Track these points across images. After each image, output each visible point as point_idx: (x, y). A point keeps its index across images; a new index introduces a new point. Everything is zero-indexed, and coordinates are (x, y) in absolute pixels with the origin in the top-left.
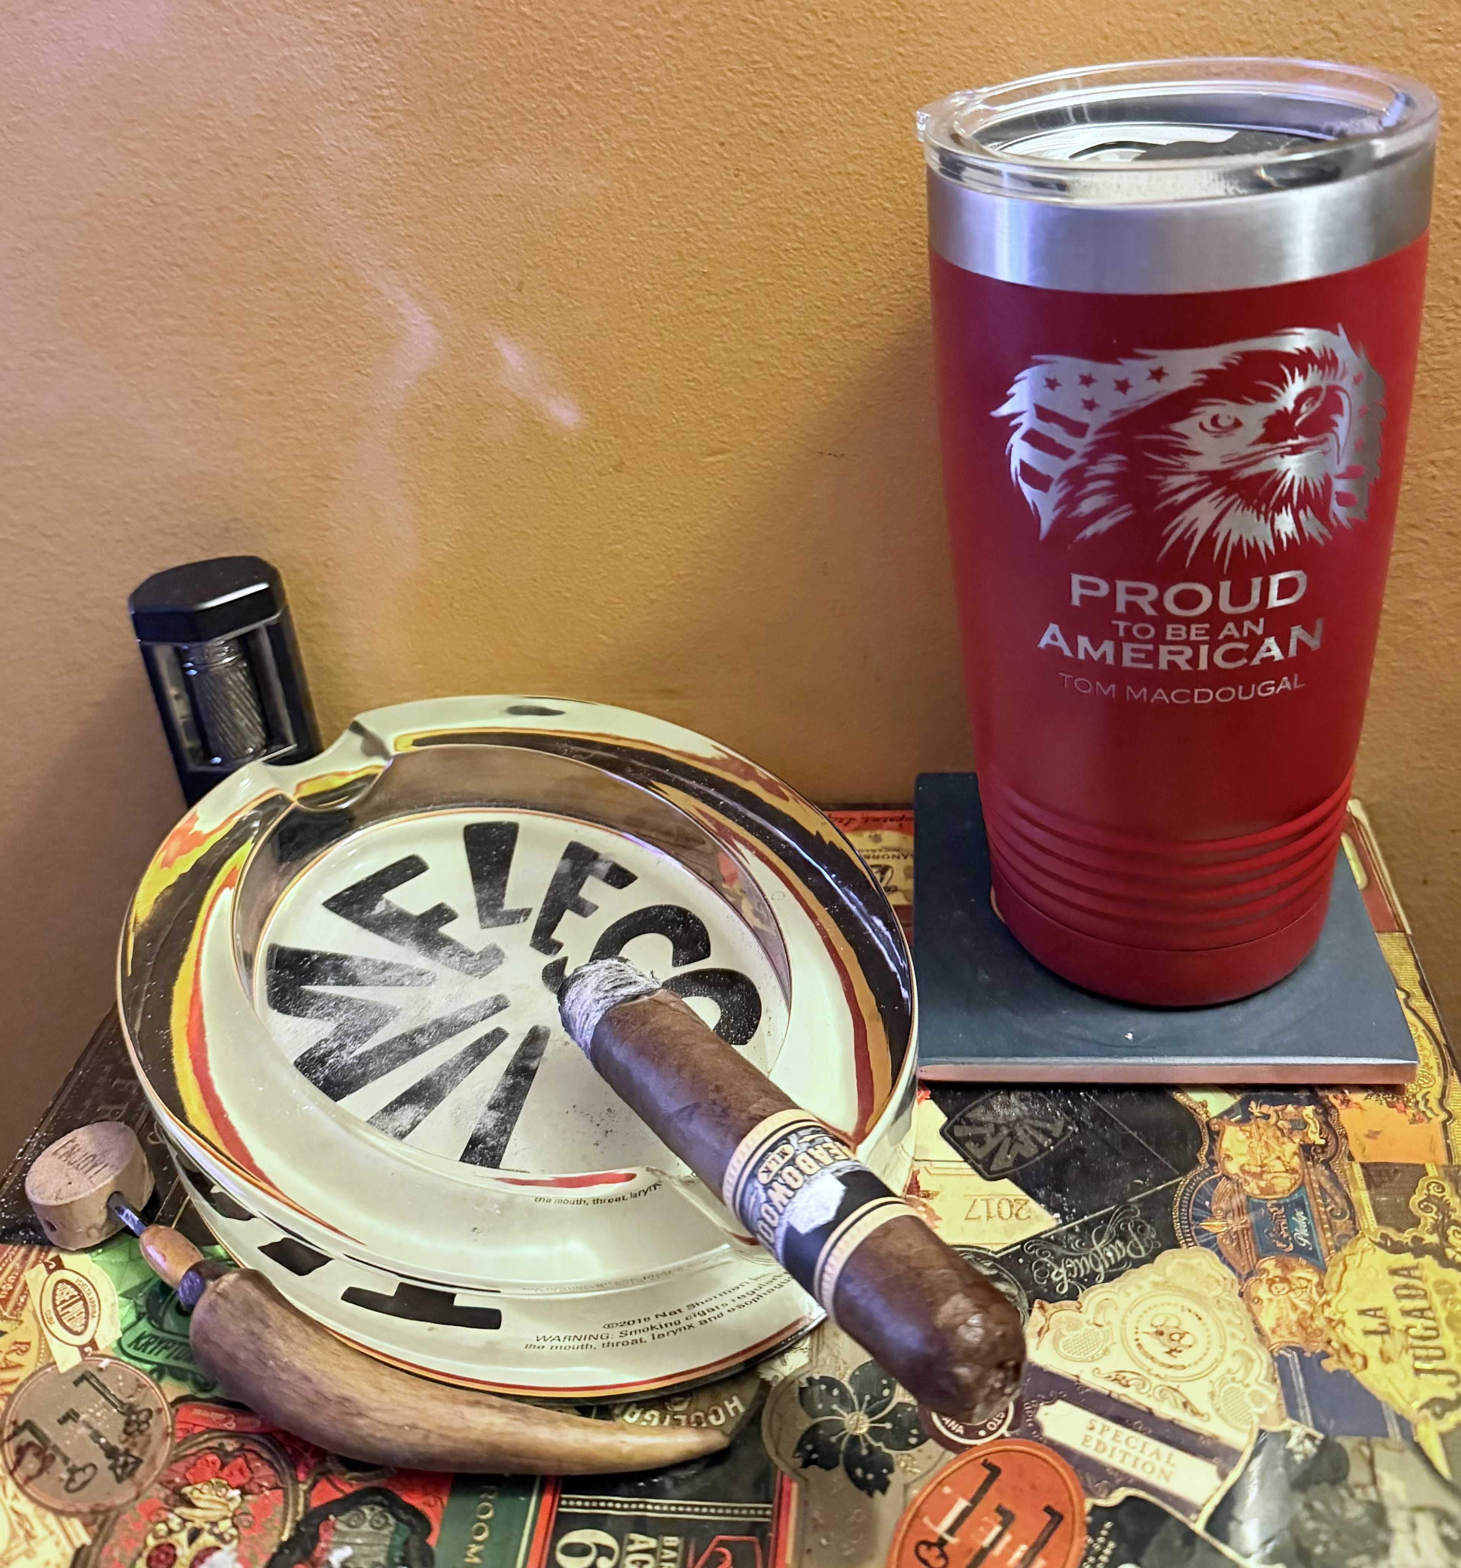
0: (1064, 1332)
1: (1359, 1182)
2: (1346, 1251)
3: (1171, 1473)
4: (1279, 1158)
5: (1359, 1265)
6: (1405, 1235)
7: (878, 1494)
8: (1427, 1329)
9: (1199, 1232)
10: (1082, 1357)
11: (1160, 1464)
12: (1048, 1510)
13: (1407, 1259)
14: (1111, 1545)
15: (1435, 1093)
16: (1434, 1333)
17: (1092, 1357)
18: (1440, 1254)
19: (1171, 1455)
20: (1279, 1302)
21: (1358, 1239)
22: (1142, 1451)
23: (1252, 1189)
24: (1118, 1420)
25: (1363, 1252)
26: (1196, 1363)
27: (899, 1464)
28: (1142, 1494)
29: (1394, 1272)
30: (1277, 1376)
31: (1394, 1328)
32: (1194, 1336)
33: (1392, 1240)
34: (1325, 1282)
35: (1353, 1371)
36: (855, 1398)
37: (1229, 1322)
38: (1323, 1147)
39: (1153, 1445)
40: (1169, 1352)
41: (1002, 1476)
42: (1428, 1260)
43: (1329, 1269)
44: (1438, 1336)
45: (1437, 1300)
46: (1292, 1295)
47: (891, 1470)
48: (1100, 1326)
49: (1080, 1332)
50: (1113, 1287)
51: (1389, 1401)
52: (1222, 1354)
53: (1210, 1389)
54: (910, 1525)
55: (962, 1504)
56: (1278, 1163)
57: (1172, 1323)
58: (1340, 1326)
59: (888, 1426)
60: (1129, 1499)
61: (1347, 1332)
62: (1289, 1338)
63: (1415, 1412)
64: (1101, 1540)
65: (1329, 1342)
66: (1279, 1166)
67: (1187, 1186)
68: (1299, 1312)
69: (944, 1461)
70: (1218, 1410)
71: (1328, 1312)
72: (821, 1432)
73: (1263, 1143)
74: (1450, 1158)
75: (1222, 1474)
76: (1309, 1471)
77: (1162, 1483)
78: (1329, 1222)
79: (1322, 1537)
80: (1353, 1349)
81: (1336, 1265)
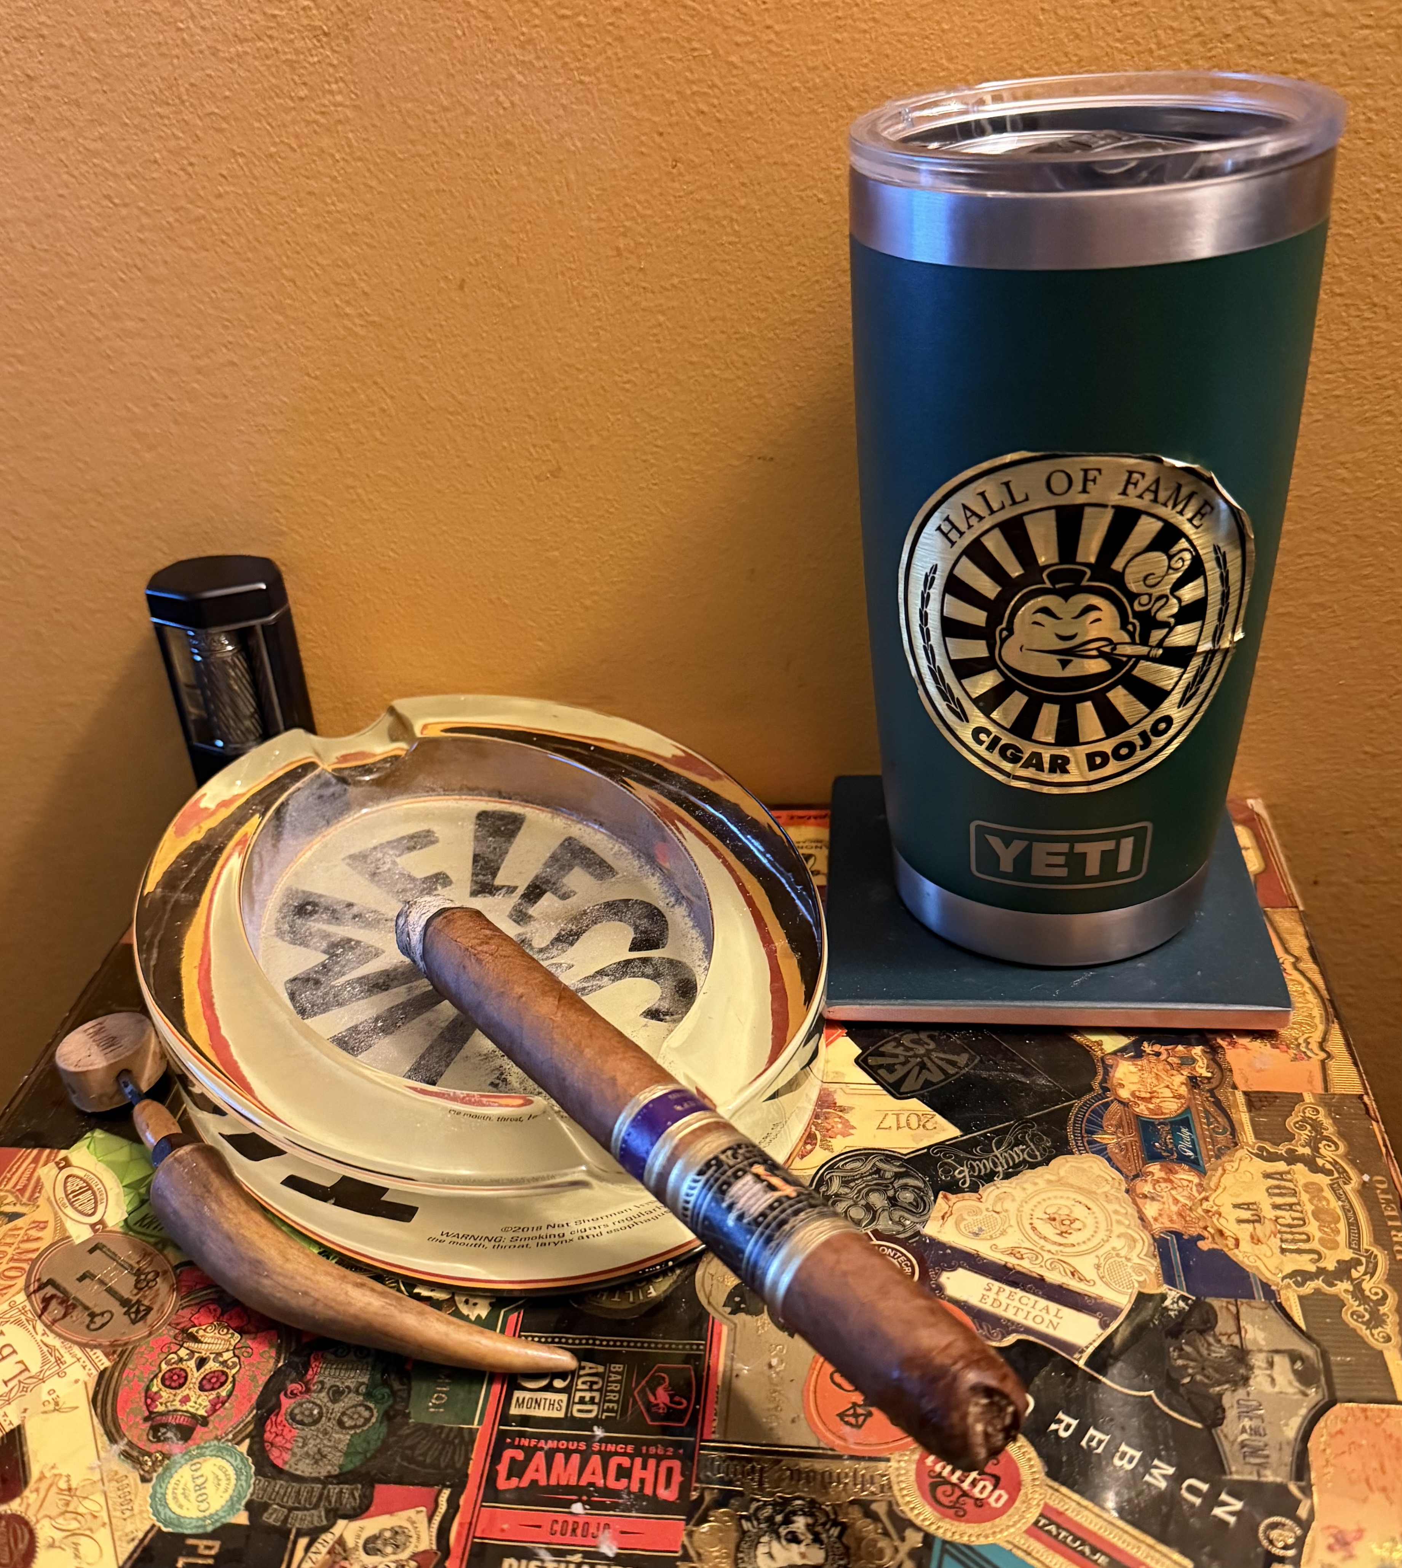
0: (965, 1216)
1: (1241, 1106)
2: (1224, 1159)
3: (1058, 1323)
4: (1168, 1087)
5: (1237, 1170)
6: (1281, 1147)
9: (1092, 1143)
10: (982, 1237)
11: (1048, 1319)
13: (1281, 1166)
15: (1317, 1036)
16: (1301, 1223)
17: (992, 1237)
18: (1311, 1163)
19: (1060, 1311)
20: (1162, 1197)
21: (1238, 1150)
22: (1034, 1307)
23: (1143, 1111)
24: (1014, 1284)
25: (1241, 1160)
26: (1085, 1242)
28: (1031, 1338)
29: (1268, 1176)
30: (1157, 1254)
31: (1265, 1217)
32: (1084, 1222)
33: (1267, 1151)
34: (1204, 1183)
35: (1226, 1249)
37: (1116, 1212)
38: (1209, 1079)
39: (1043, 1303)
40: (1061, 1234)
42: (1300, 1167)
43: (1209, 1174)
46: (1174, 1192)
48: (998, 1212)
49: (980, 1217)
50: (1011, 1183)
51: (1256, 1273)
52: (1109, 1236)
53: (1097, 1262)
56: (1168, 1090)
57: (1065, 1211)
58: (1217, 1216)
60: (1019, 1341)
61: (1223, 1220)
62: (1169, 1225)
63: (1279, 1280)
65: (1205, 1228)
66: (1168, 1093)
67: (1082, 1107)
68: (1180, 1204)
70: (1101, 1278)
71: (1206, 1205)
73: (1153, 1074)
74: (1326, 1089)
75: (1104, 1325)
76: (1182, 1323)
77: (1050, 1331)
78: (1211, 1137)
79: (1190, 1371)
80: (1227, 1233)
81: (1216, 1170)
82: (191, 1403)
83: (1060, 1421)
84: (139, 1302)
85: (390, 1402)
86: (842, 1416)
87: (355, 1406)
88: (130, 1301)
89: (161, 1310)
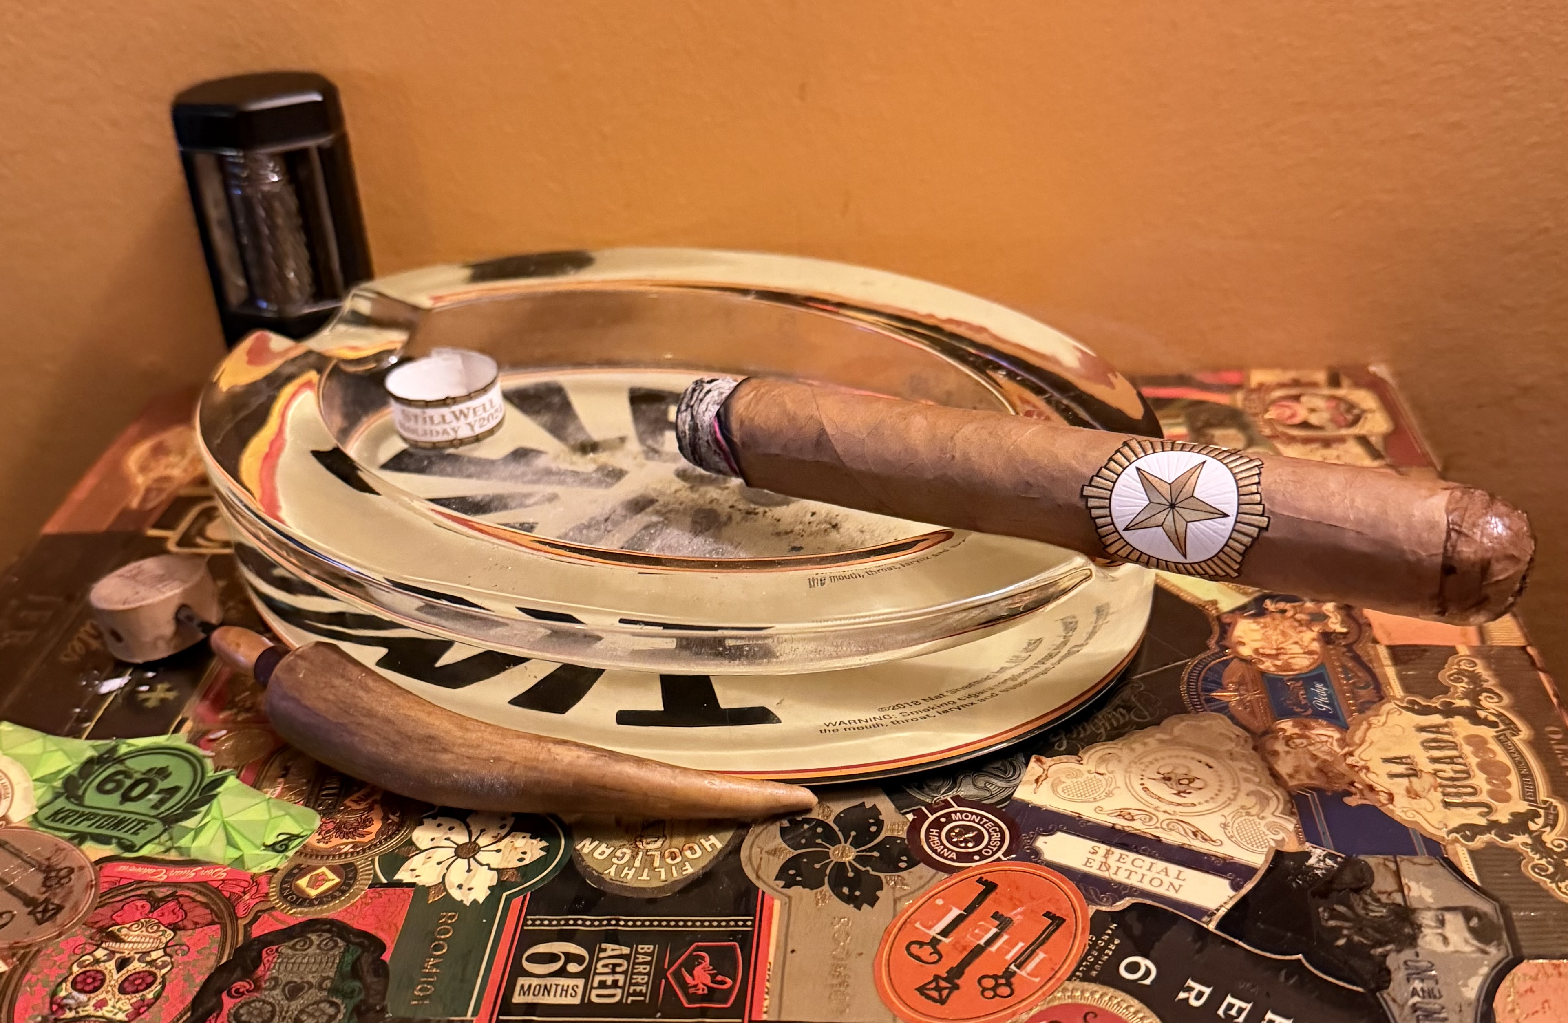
0: (1063, 779)
1: (1383, 660)
2: (1367, 713)
3: (1180, 886)
4: (1296, 643)
5: (1384, 724)
6: (1434, 700)
7: (865, 907)
8: (1456, 772)
9: (1210, 700)
10: (1084, 798)
11: (1166, 881)
12: (1047, 915)
13: (1437, 719)
14: (1117, 942)
16: (1465, 775)
17: (1095, 799)
18: (1472, 716)
19: (1180, 872)
20: (1296, 754)
21: (1383, 704)
22: (1149, 870)
23: (1268, 667)
24: (1123, 846)
25: (1388, 713)
26: (1207, 801)
27: (888, 883)
28: (1149, 902)
29: (1422, 729)
30: (1295, 810)
31: (1421, 771)
32: (1203, 780)
33: (1419, 704)
35: (1377, 805)
36: (840, 834)
37: (1242, 770)
38: (1343, 634)
39: (1160, 865)
40: (1178, 793)
41: (997, 890)
42: (1458, 719)
43: (1351, 729)
44: (1470, 776)
45: (1467, 750)
46: (1311, 748)
47: (881, 888)
48: (1102, 774)
49: (1080, 780)
50: (1116, 744)
51: (1417, 828)
52: (1236, 795)
53: (1223, 820)
54: (900, 930)
55: (955, 912)
56: (1296, 646)
57: (1181, 771)
58: (1364, 771)
59: (876, 854)
60: (1133, 905)
61: (1370, 775)
62: (1307, 781)
63: (1445, 836)
64: (1106, 937)
65: (1352, 784)
66: (1297, 649)
67: (1195, 666)
68: (1318, 761)
69: (935, 880)
70: (1230, 838)
71: (1350, 760)
72: (805, 860)
73: (1278, 631)
74: (1484, 640)
75: (1236, 887)
76: (1331, 882)
77: (1171, 894)
78: (1352, 692)
79: (1345, 932)
80: (1379, 788)
81: (1360, 724)
82: (109, 1008)
83: (1191, 989)
84: (47, 901)
85: (362, 997)
86: (921, 990)
87: (317, 1003)
88: (37, 899)
89: (75, 907)
